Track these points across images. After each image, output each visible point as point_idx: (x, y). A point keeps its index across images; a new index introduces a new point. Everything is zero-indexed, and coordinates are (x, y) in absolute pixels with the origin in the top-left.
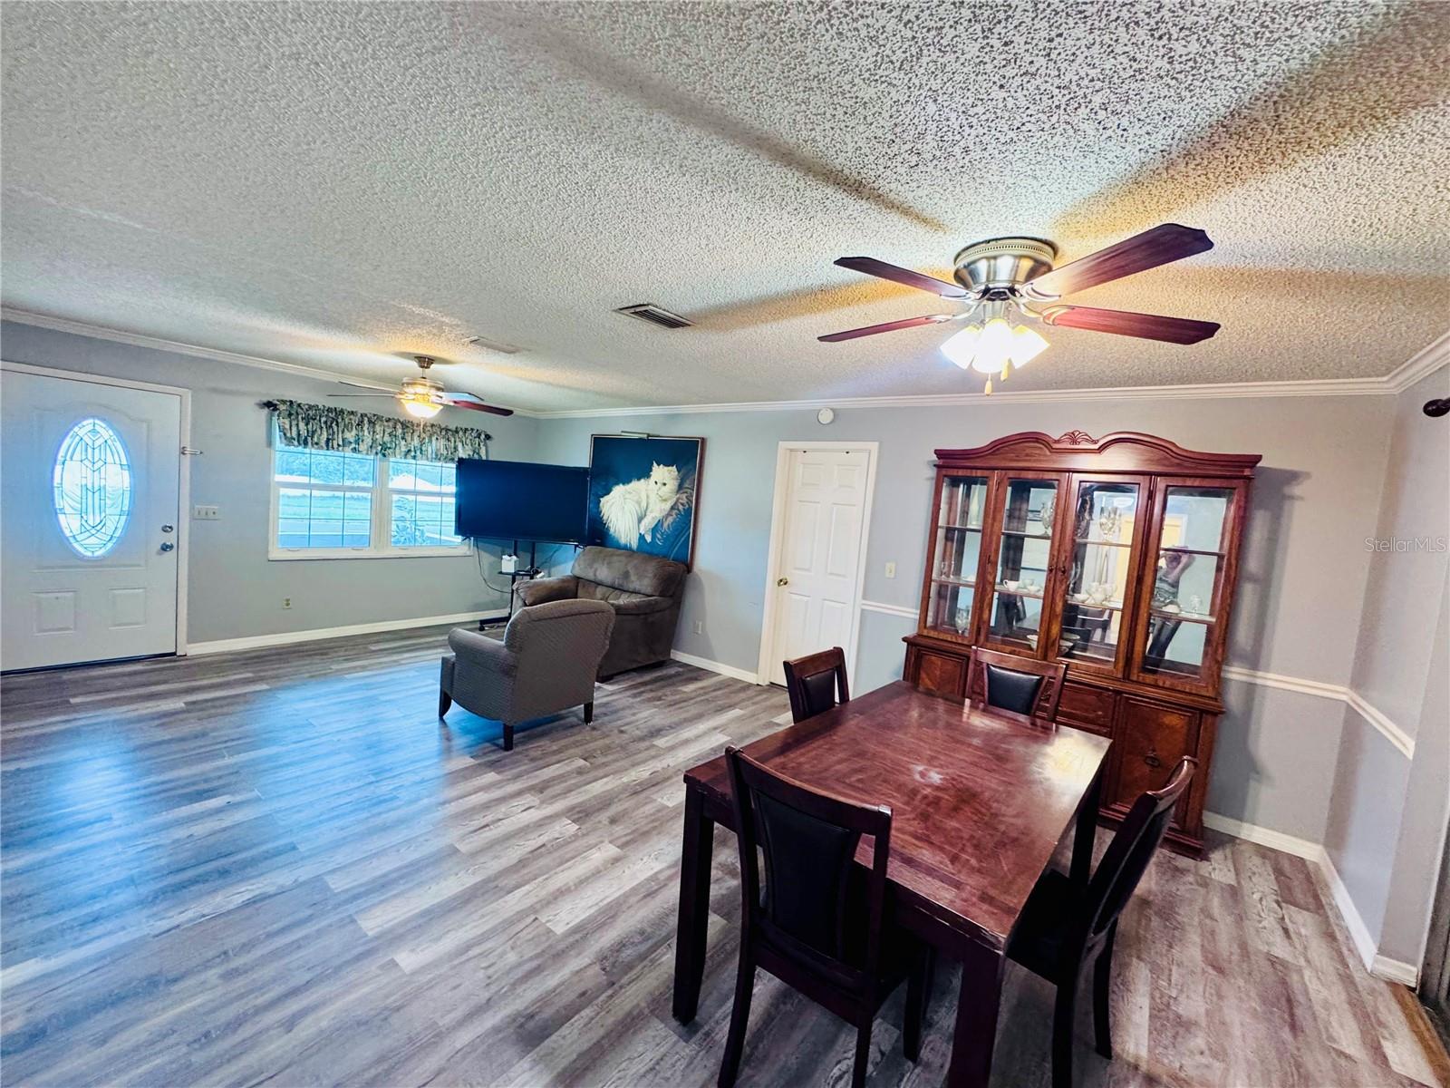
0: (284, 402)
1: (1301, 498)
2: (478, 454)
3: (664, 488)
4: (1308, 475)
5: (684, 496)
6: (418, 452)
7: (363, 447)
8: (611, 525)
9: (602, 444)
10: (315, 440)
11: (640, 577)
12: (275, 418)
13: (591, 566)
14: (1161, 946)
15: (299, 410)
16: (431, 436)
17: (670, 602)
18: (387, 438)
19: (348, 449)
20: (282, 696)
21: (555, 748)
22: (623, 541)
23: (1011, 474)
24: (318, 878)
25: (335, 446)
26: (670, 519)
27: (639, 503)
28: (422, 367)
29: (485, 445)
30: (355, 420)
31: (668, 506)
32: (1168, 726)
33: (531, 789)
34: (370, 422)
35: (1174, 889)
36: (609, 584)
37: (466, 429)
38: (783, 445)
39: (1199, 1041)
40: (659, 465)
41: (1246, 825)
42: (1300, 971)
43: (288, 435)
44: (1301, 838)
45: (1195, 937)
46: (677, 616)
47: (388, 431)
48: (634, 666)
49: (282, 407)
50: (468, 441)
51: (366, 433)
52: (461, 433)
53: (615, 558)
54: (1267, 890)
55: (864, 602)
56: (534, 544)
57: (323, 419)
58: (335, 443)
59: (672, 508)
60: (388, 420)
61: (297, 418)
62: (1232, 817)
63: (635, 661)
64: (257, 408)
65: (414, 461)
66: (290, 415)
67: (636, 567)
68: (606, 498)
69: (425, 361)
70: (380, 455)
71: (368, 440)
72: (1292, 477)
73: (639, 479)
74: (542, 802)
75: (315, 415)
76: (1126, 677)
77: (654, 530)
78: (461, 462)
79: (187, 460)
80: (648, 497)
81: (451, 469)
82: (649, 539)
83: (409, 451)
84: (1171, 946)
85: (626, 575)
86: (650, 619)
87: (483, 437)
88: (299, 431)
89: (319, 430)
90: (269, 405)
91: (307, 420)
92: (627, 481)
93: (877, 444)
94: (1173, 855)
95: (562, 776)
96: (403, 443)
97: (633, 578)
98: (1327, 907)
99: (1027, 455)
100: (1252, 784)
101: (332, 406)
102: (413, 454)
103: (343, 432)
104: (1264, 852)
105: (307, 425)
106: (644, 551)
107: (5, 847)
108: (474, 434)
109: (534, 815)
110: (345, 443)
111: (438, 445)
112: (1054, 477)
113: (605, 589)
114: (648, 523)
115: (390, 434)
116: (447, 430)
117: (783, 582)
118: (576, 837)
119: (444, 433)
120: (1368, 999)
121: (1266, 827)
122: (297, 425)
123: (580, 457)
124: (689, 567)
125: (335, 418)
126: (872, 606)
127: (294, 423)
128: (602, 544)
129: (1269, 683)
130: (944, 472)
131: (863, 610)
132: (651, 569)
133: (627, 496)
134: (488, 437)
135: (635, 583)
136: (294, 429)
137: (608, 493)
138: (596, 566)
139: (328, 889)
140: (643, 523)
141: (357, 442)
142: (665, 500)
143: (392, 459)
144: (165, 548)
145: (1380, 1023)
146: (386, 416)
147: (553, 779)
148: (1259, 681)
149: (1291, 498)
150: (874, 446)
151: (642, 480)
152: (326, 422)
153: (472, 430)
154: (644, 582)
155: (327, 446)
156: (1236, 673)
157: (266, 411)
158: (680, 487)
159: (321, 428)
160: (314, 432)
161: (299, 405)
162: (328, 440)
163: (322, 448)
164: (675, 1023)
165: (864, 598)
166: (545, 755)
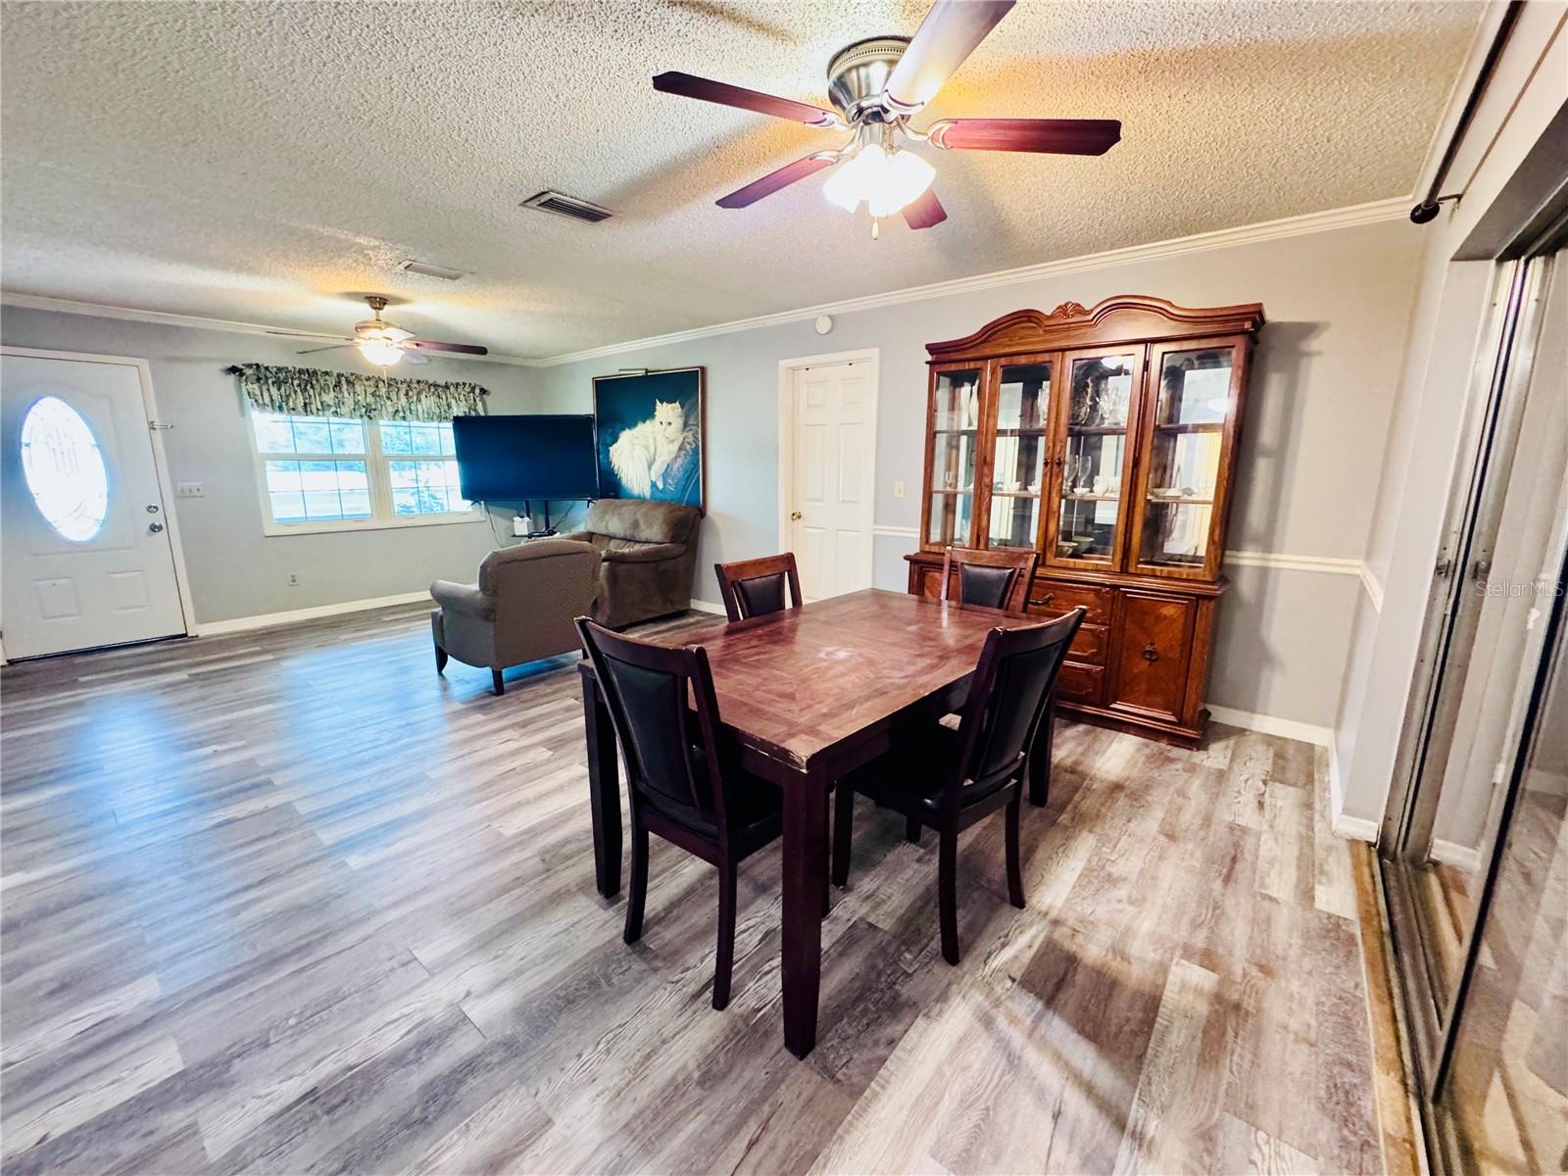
0: (250, 366)
1: (1319, 353)
2: (475, 410)
3: (670, 428)
4: (1326, 325)
5: (690, 434)
6: (408, 413)
7: (344, 410)
8: (622, 475)
9: (605, 388)
10: (291, 405)
11: (650, 526)
12: (243, 384)
13: (602, 518)
14: (1119, 822)
15: (268, 374)
16: (419, 394)
17: (683, 548)
18: (370, 399)
19: (328, 413)
20: (285, 664)
21: (549, 691)
22: (636, 491)
23: (1003, 361)
24: (289, 803)
25: (314, 411)
26: (680, 461)
27: (647, 448)
28: (375, 308)
29: (482, 400)
30: (332, 381)
31: (675, 447)
32: (1165, 617)
33: (513, 726)
34: (348, 382)
35: (1156, 776)
36: (622, 535)
37: (458, 384)
38: (784, 364)
39: (1123, 892)
40: (662, 402)
41: (1257, 717)
42: (1259, 835)
43: (260, 401)
44: (1311, 723)
45: (1159, 813)
46: (694, 563)
47: (370, 390)
48: (650, 616)
49: (249, 372)
50: (462, 397)
51: (346, 394)
52: (452, 389)
53: (624, 509)
54: (1258, 772)
55: (877, 527)
56: (546, 504)
57: (296, 382)
58: (313, 407)
59: (680, 449)
60: (368, 379)
61: (267, 383)
62: (1246, 710)
63: (651, 611)
64: (223, 374)
65: (403, 423)
66: (258, 379)
67: (645, 515)
68: (615, 446)
69: (378, 302)
70: (366, 418)
71: (349, 402)
72: (1308, 330)
73: (644, 422)
74: (522, 735)
75: (286, 378)
76: (1124, 570)
77: (665, 476)
78: (457, 420)
79: (158, 435)
80: (655, 439)
81: (447, 431)
82: (660, 485)
83: (397, 411)
84: (1129, 821)
85: (636, 525)
86: (661, 568)
87: (477, 391)
88: (271, 396)
89: (293, 395)
90: (233, 370)
91: (278, 383)
92: (632, 425)
93: (877, 349)
94: (1169, 747)
95: (549, 713)
96: (389, 403)
97: (643, 526)
98: (1317, 784)
99: (1021, 338)
100: (1265, 674)
101: (304, 367)
102: (401, 414)
103: (320, 395)
104: (1269, 740)
105: (279, 389)
106: (657, 501)
107: (4, 794)
108: (467, 389)
109: (512, 746)
110: (324, 406)
111: (428, 402)
112: (1047, 359)
113: (618, 542)
114: (659, 467)
115: (373, 394)
116: (436, 386)
117: (796, 516)
118: (548, 761)
119: (432, 389)
120: (1320, 853)
121: (1277, 717)
122: (268, 390)
123: (583, 404)
124: (701, 512)
125: (308, 378)
126: (885, 530)
127: (264, 388)
128: (617, 496)
129: (1282, 565)
130: (938, 368)
131: (875, 536)
132: (660, 515)
133: (635, 441)
134: (483, 391)
135: (646, 533)
136: (266, 394)
137: (615, 440)
138: (607, 517)
139: (295, 811)
140: (653, 468)
141: (338, 405)
142: (672, 441)
143: (381, 422)
144: (154, 528)
145: (1322, 872)
146: (365, 375)
147: (541, 716)
148: (1272, 564)
149: (1309, 354)
150: (875, 352)
151: (648, 422)
152: (299, 385)
153: (464, 384)
154: (653, 531)
155: (306, 411)
156: (1247, 559)
157: (232, 378)
158: (686, 425)
159: (295, 392)
160: (288, 396)
161: (267, 368)
162: (305, 404)
163: (299, 414)
164: (599, 897)
165: (876, 522)
166: (537, 696)
